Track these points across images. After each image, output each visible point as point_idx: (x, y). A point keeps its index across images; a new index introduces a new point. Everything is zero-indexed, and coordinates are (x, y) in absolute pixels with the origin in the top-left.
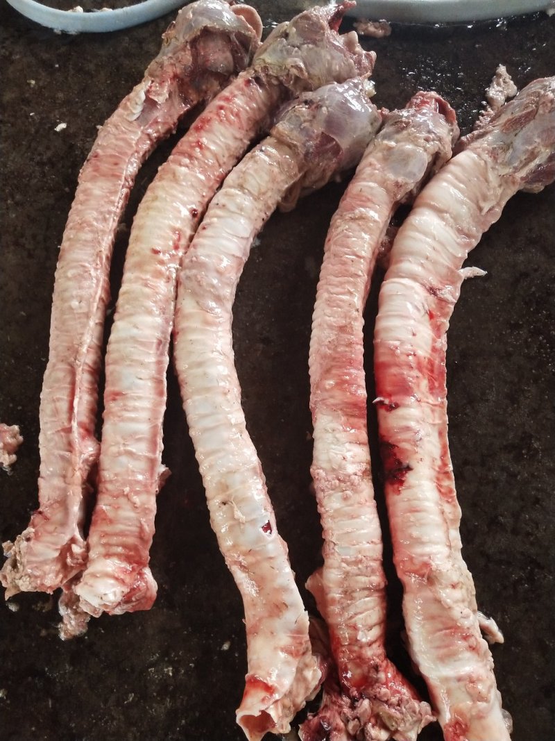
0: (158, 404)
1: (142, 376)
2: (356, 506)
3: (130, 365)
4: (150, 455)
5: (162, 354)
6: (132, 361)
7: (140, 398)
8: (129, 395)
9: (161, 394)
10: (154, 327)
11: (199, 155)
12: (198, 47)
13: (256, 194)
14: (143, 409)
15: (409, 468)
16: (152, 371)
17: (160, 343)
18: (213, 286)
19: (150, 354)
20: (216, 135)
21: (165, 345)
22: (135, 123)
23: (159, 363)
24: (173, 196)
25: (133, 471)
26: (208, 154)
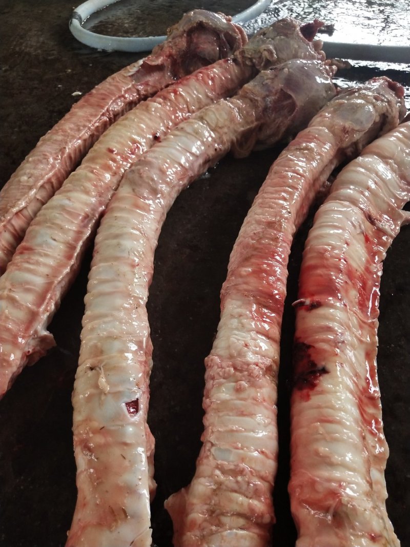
0: (62, 266)
1: (57, 238)
2: (250, 401)
3: (50, 227)
4: (34, 308)
5: (86, 226)
6: (53, 224)
7: (46, 255)
8: (36, 251)
9: (69, 257)
10: (86, 204)
14: (45, 265)
15: (324, 371)
16: (70, 237)
17: (87, 217)
19: (72, 222)
20: (192, 90)
21: (91, 220)
23: (79, 233)
24: (142, 119)
25: (7, 318)
26: (180, 100)
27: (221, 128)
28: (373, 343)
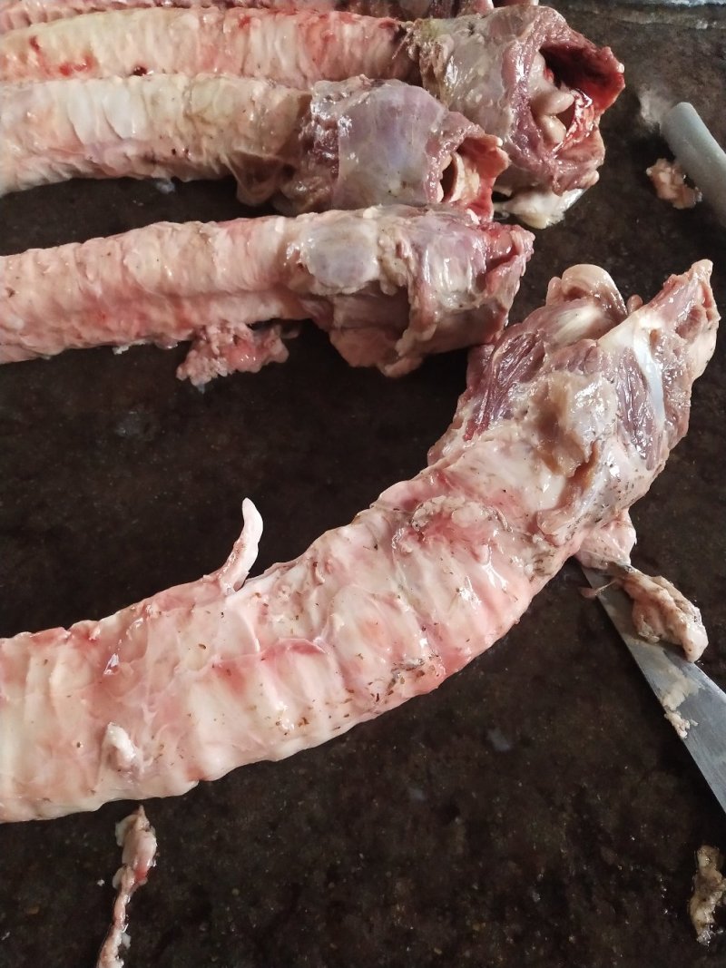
13: (194, 111)
20: (276, 35)
24: (143, 29)
27: (204, 121)
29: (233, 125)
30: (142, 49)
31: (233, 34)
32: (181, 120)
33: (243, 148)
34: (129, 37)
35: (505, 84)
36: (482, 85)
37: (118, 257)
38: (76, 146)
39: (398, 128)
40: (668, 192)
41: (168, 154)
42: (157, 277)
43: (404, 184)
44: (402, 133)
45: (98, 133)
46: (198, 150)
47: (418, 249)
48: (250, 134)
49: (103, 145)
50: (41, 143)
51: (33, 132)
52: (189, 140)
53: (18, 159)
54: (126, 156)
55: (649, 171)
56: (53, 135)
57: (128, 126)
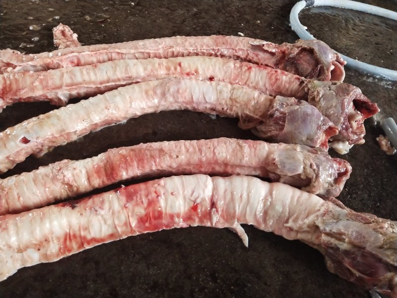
0: (94, 83)
1: (108, 73)
2: (43, 182)
3: (112, 67)
4: (65, 84)
5: (124, 80)
6: (115, 67)
7: (96, 74)
8: (95, 70)
9: (101, 83)
10: (137, 73)
11: (244, 70)
12: (303, 53)
13: (233, 97)
14: (90, 77)
15: (73, 207)
16: (113, 77)
17: (130, 77)
18: (169, 90)
19: (122, 74)
20: (259, 74)
21: (130, 80)
22: (249, 45)
23: (119, 80)
24: (215, 65)
25: (53, 79)
26: (247, 74)
28: (121, 236)
29: (246, 105)
30: (214, 71)
31: (245, 72)
32: (228, 100)
33: (248, 112)
34: (211, 67)
35: (342, 110)
36: (334, 108)
37: (212, 150)
38: (192, 101)
39: (309, 120)
40: (385, 148)
41: (221, 109)
42: (224, 158)
43: (308, 139)
44: (310, 122)
45: (200, 100)
46: (231, 110)
47: (318, 166)
48: (251, 108)
49: (200, 103)
50: (181, 100)
51: (179, 96)
52: (229, 106)
53: (171, 103)
54: (206, 108)
55: (378, 139)
56: (185, 98)
57: (211, 99)
